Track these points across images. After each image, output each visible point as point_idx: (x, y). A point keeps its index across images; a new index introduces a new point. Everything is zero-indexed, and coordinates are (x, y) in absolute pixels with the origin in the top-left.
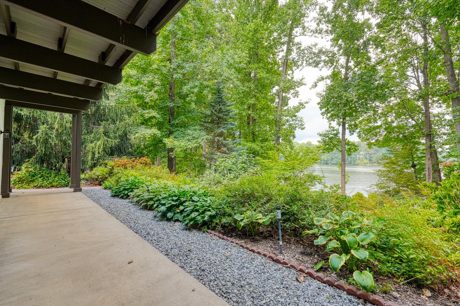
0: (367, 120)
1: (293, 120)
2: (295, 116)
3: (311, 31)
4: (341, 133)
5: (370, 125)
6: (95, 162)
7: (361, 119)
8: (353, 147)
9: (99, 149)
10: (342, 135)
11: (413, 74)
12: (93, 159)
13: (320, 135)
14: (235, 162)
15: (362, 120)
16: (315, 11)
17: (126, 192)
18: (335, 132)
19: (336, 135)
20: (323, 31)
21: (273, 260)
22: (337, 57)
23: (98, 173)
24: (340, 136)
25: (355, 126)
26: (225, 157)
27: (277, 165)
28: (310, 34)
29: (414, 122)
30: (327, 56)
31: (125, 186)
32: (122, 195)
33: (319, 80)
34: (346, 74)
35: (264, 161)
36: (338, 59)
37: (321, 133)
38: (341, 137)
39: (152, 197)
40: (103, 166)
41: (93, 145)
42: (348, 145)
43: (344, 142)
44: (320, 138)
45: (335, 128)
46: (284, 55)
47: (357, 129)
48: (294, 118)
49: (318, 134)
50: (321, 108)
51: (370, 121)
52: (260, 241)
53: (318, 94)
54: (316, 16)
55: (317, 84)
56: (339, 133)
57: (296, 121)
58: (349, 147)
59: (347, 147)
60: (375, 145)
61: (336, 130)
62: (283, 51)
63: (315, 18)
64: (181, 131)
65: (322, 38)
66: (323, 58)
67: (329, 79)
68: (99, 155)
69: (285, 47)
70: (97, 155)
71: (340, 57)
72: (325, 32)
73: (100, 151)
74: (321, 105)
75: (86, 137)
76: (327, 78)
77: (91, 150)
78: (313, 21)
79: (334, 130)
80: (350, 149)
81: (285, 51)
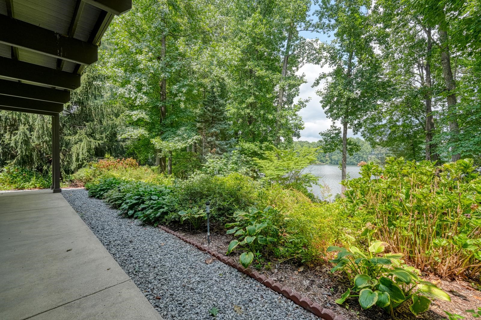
0: (371, 119)
1: (292, 119)
2: (296, 115)
3: (313, 26)
4: (342, 133)
5: (375, 124)
6: (80, 163)
7: (365, 118)
8: (355, 147)
9: (83, 150)
10: (344, 134)
11: (418, 72)
12: (77, 160)
13: (322, 134)
14: (226, 163)
15: (367, 119)
16: (317, 5)
17: (102, 193)
18: (337, 131)
19: (337, 134)
20: (325, 26)
21: (198, 248)
22: (340, 53)
23: (82, 175)
24: (342, 135)
25: (359, 125)
26: (216, 157)
27: (273, 165)
28: (312, 29)
29: (417, 121)
30: (328, 52)
31: (102, 187)
32: (98, 195)
33: (321, 78)
34: (349, 71)
35: (260, 161)
36: (341, 55)
37: (323, 133)
38: (342, 137)
39: (121, 196)
40: (88, 167)
41: (78, 146)
42: (350, 145)
43: (346, 141)
44: (321, 138)
45: (337, 128)
46: (285, 51)
47: (361, 128)
48: (294, 117)
49: (319, 134)
50: (324, 107)
51: (375, 120)
52: (199, 233)
53: (318, 92)
54: (319, 9)
55: (320, 81)
56: (340, 132)
57: (296, 120)
58: (350, 146)
59: (349, 147)
60: (379, 145)
61: (338, 129)
62: (283, 46)
63: (317, 11)
64: (172, 132)
65: (324, 33)
66: (325, 54)
67: (331, 76)
68: (83, 156)
69: (285, 43)
70: (81, 157)
71: (344, 53)
72: (327, 26)
73: (84, 152)
74: (324, 104)
75: (71, 138)
76: (330, 75)
77: (76, 151)
78: (315, 15)
79: (336, 130)
80: (351, 149)
81: (286, 47)
